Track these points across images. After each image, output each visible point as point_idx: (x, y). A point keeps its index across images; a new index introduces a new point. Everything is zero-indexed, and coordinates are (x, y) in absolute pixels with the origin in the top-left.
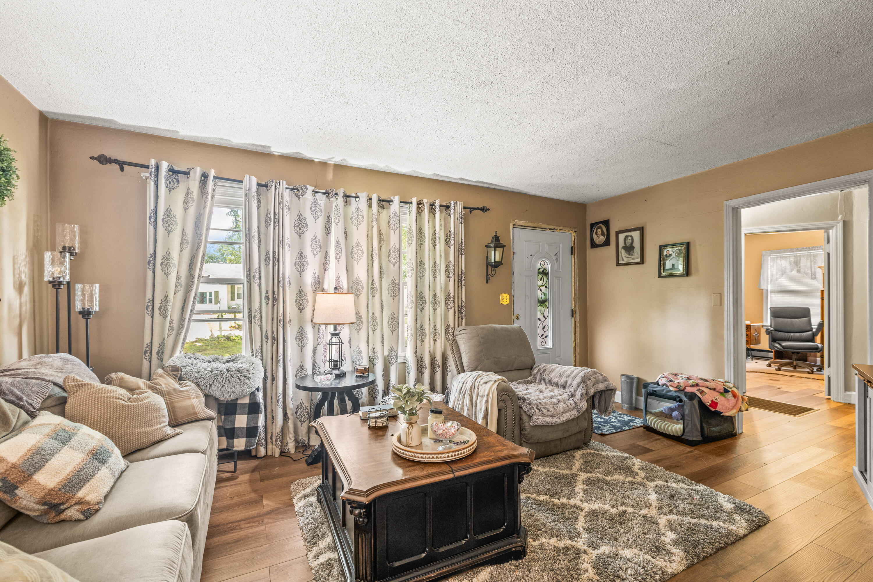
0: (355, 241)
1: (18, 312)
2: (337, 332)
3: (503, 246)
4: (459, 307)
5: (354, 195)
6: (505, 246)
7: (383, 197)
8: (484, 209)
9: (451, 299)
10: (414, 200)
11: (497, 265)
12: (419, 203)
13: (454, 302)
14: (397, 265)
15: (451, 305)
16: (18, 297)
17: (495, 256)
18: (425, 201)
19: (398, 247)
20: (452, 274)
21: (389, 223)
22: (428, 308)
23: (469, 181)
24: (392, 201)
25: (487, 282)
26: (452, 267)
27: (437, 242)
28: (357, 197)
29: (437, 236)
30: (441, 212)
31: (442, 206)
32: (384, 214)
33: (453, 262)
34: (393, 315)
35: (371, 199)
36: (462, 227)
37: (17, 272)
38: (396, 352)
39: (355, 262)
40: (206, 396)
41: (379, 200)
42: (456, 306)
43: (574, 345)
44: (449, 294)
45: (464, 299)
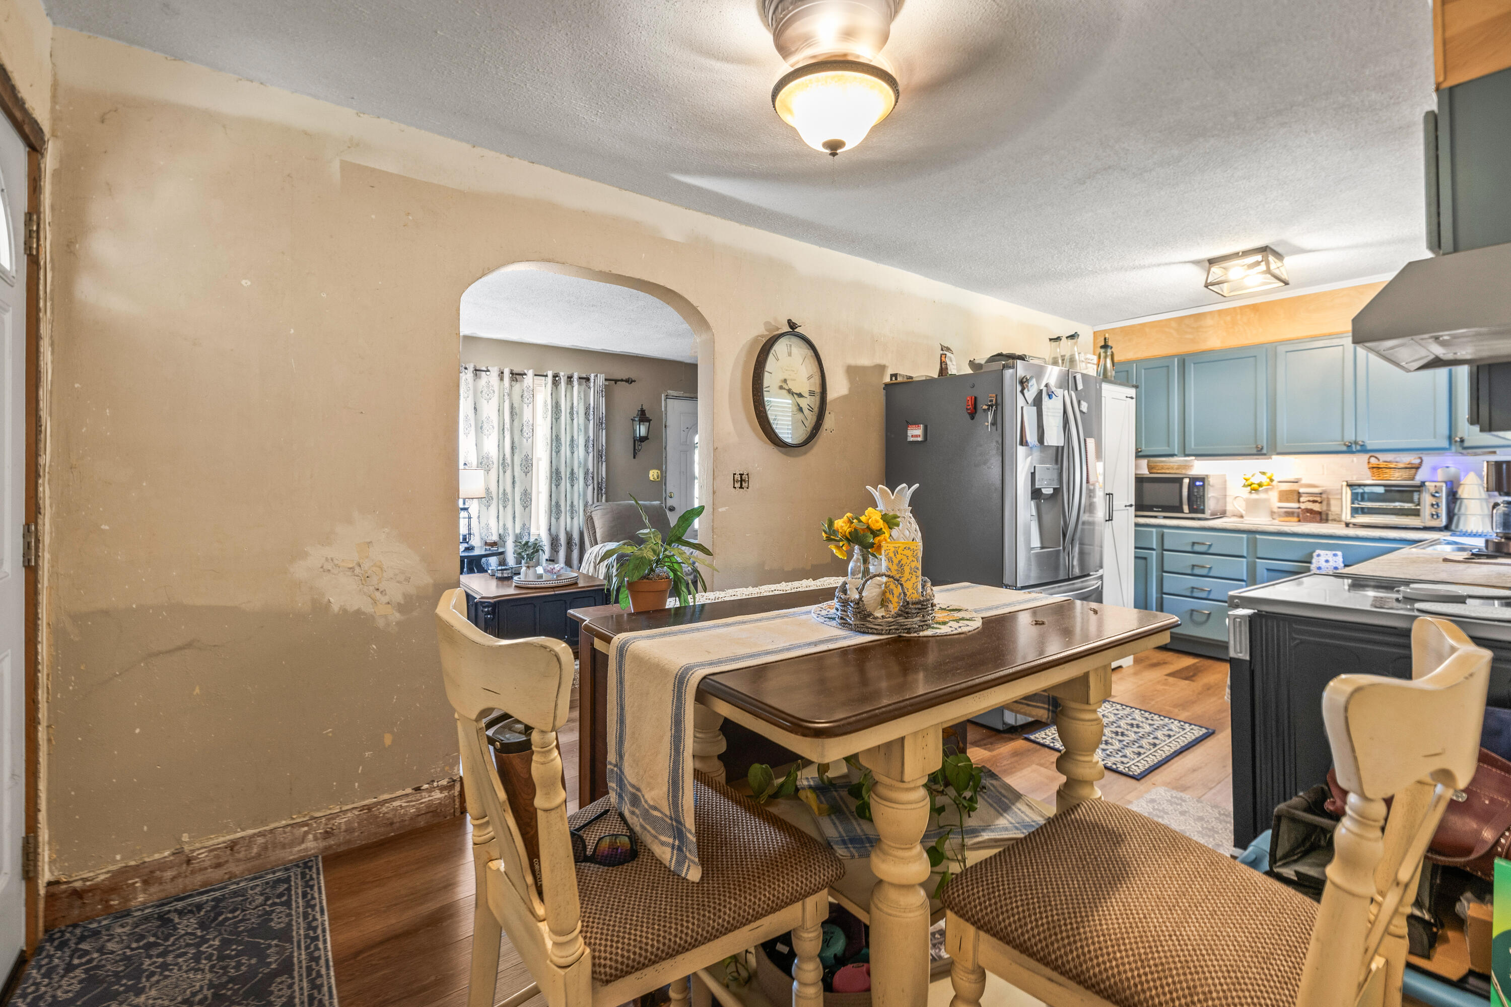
0: (485, 415)
2: (466, 506)
3: (649, 421)
4: (598, 483)
5: (484, 369)
6: (651, 420)
7: (516, 370)
8: (629, 381)
9: (590, 475)
10: (550, 374)
11: (643, 439)
12: (555, 376)
13: (593, 478)
14: (530, 440)
15: (590, 482)
17: (642, 430)
18: (562, 374)
19: (531, 422)
20: (591, 449)
21: (522, 396)
22: (565, 484)
24: (525, 374)
25: (634, 457)
26: (591, 442)
27: (575, 416)
28: (488, 371)
29: (575, 409)
30: (580, 384)
31: (580, 378)
32: (517, 387)
33: (592, 438)
34: (526, 491)
35: (502, 373)
36: (603, 401)
38: (529, 529)
39: (485, 437)
41: (512, 373)
42: (596, 482)
44: (588, 470)
45: (604, 475)
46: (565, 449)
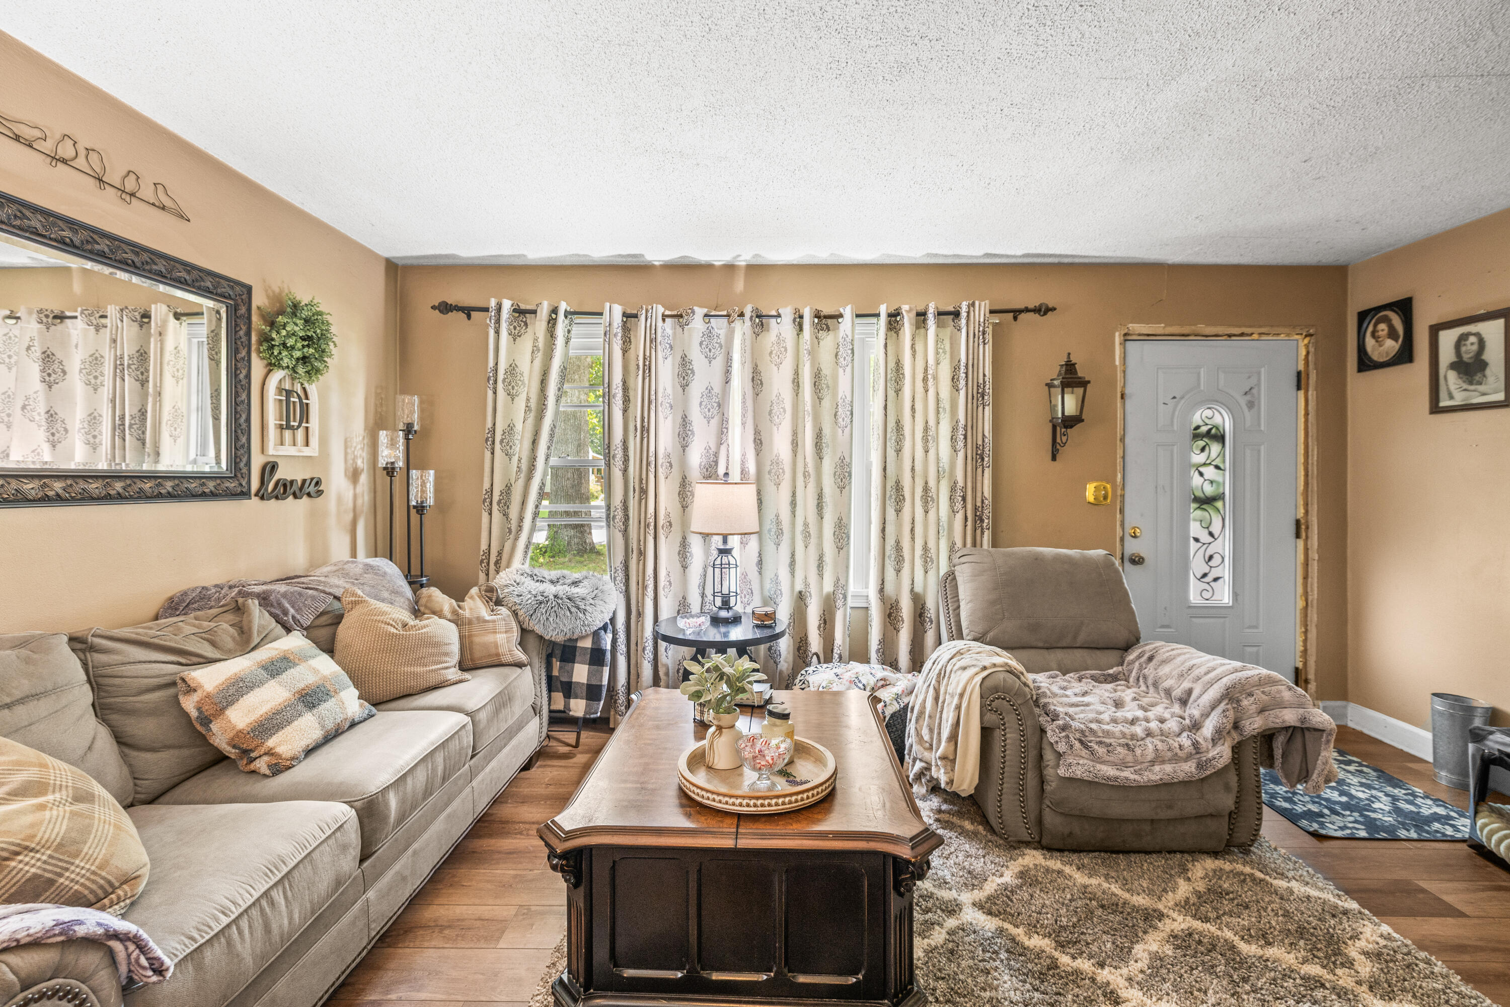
0: (775, 392)
1: (351, 505)
2: (728, 547)
3: (1083, 384)
4: (976, 509)
5: (774, 313)
6: (1089, 382)
7: (827, 310)
8: (1043, 310)
9: (959, 493)
10: (883, 310)
11: (1070, 422)
12: (893, 314)
13: (964, 499)
14: (847, 430)
15: (959, 505)
16: (351, 487)
17: (1070, 404)
18: (905, 308)
19: (849, 398)
20: (961, 444)
21: (836, 355)
22: (913, 506)
23: (1008, 256)
24: (841, 316)
25: (1054, 458)
26: (961, 431)
27: (931, 382)
28: (779, 316)
29: (930, 372)
30: (940, 325)
31: (940, 314)
32: (828, 341)
33: (962, 422)
34: (840, 519)
35: (801, 317)
36: (987, 353)
37: (350, 457)
38: (845, 587)
39: (775, 428)
40: (524, 631)
41: (818, 315)
42: (969, 506)
43: (1301, 604)
44: (955, 483)
45: (987, 492)
46: (913, 443)
